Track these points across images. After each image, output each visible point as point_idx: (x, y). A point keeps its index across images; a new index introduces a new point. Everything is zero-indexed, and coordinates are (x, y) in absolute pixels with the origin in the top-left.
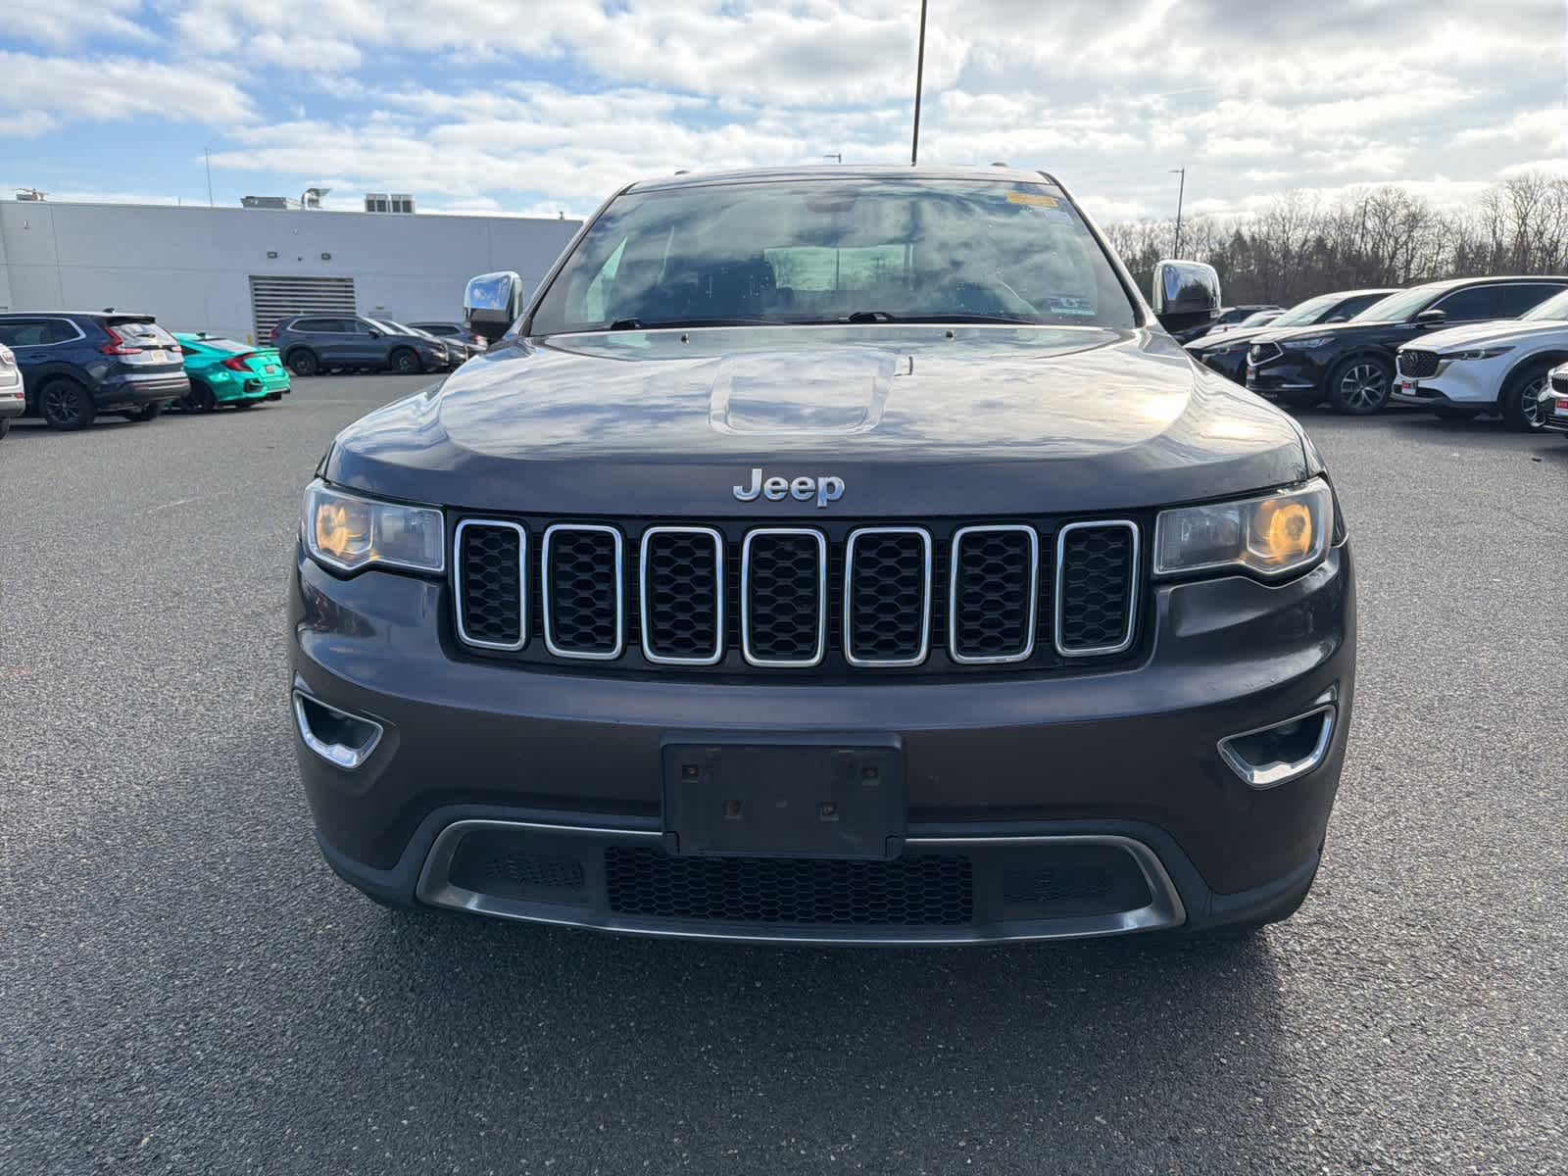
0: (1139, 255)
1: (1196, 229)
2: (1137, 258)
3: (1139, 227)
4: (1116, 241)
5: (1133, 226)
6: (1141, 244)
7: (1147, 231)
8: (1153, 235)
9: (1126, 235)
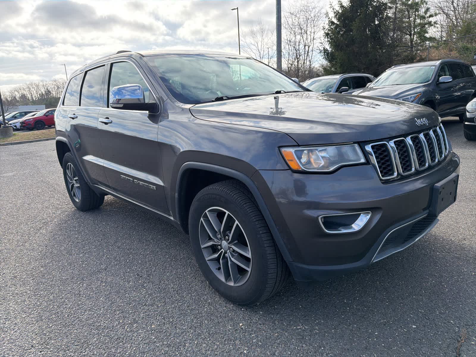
0: (44, 93)
1: (61, 84)
2: (43, 93)
3: (41, 83)
4: (34, 88)
5: (39, 83)
6: (43, 89)
7: (45, 84)
8: (47, 86)
9: (37, 86)
